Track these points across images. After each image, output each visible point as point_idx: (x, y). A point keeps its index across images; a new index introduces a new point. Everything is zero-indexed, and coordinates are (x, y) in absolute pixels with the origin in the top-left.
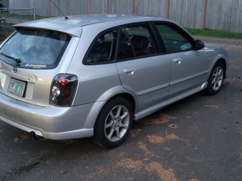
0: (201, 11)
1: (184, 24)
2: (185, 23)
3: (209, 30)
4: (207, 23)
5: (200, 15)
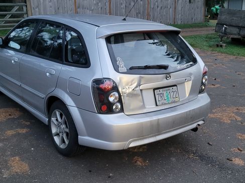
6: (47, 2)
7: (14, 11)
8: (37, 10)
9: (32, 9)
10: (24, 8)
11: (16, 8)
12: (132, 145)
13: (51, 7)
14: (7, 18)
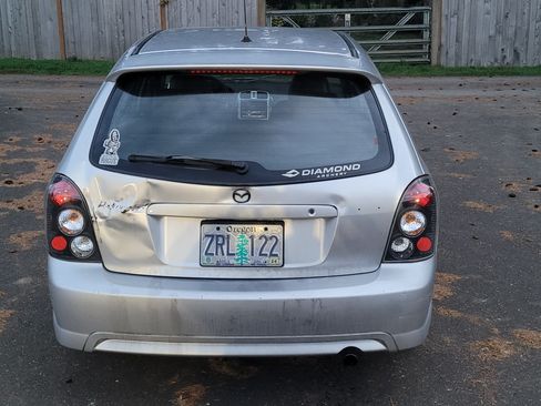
0: (51, 19)
1: (11, 51)
2: (13, 48)
3: (80, 61)
4: (71, 46)
5: (49, 28)
6: (480, 3)
7: (402, 24)
8: (454, 20)
9: (443, 18)
10: (426, 18)
11: (409, 17)
12: (104, 346)
13: (488, 13)
14: (386, 40)
